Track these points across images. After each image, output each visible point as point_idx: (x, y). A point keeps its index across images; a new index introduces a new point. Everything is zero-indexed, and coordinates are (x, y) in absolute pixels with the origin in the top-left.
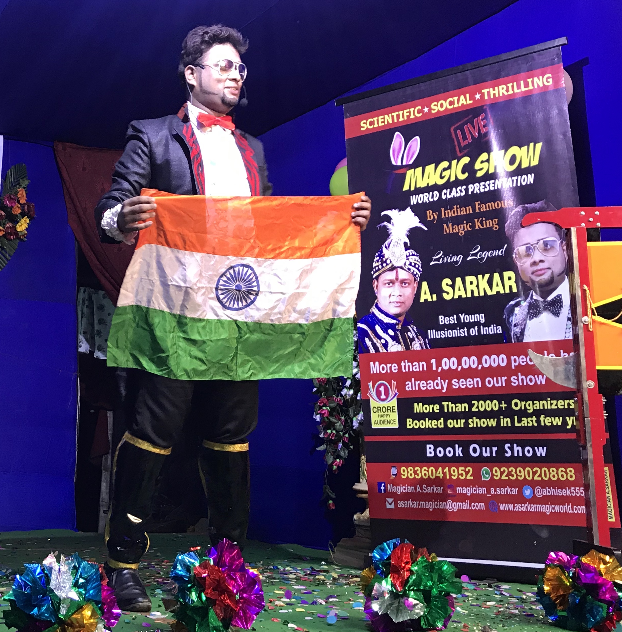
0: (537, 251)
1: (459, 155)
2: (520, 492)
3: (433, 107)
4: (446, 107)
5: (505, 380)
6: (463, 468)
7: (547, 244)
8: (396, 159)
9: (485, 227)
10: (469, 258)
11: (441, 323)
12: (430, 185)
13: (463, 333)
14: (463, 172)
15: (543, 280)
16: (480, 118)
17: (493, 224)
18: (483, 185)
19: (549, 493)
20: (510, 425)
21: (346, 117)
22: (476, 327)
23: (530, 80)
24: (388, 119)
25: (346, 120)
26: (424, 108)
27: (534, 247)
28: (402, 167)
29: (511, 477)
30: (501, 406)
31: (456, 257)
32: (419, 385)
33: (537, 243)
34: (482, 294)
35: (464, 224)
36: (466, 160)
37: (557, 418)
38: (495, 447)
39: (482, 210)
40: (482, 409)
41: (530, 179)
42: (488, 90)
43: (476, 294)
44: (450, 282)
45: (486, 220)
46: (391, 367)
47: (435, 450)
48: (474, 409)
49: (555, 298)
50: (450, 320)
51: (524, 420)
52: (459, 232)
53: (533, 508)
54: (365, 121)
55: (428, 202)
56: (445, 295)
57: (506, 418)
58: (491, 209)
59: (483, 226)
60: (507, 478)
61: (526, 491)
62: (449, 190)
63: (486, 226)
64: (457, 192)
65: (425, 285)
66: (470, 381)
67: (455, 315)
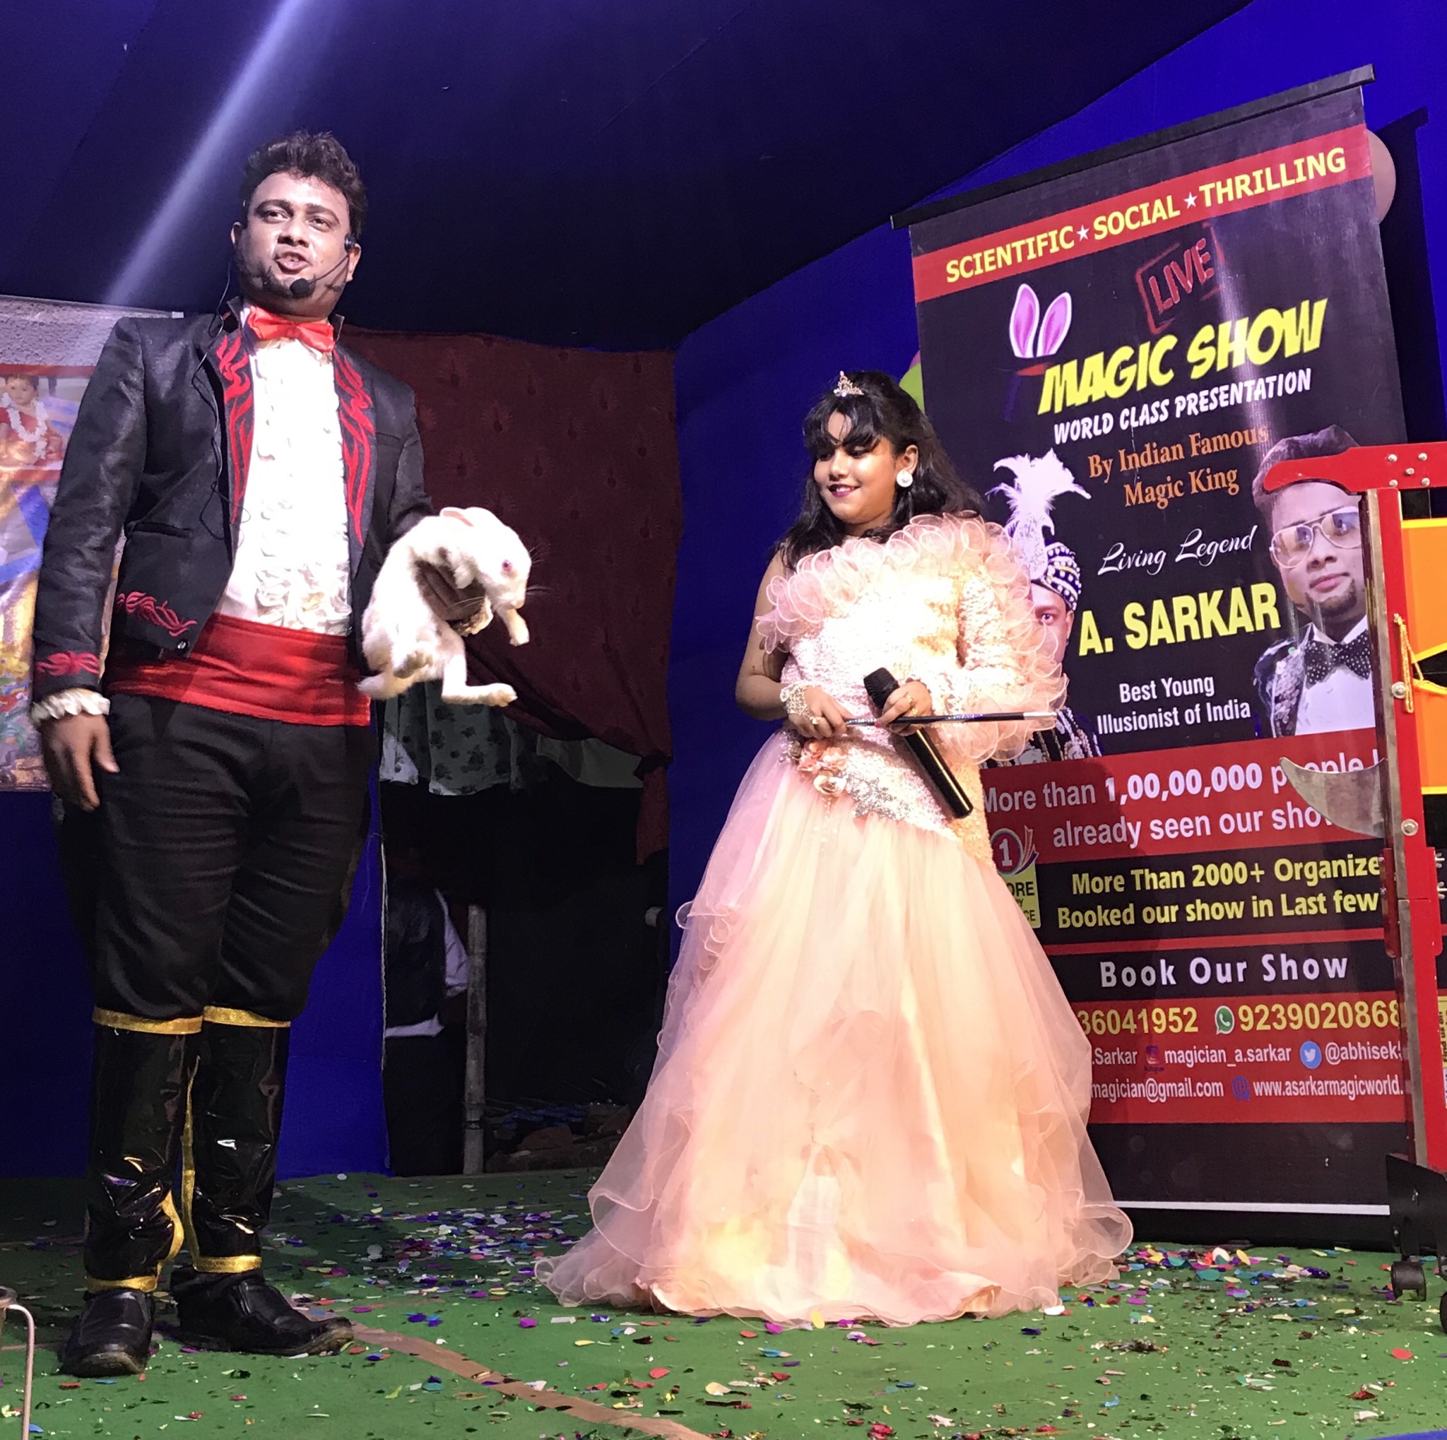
0: (1319, 538)
1: (1155, 331)
2: (1295, 1055)
3: (1097, 226)
4: (1125, 227)
5: (1260, 818)
6: (1177, 1010)
7: (1341, 522)
8: (1021, 343)
9: (1210, 487)
10: (1179, 558)
11: (1123, 700)
12: (1094, 399)
13: (1169, 719)
14: (1163, 370)
15: (1334, 600)
16: (1197, 248)
17: (1227, 481)
18: (1206, 397)
19: (1354, 1054)
20: (1271, 914)
21: (918, 254)
22: (1197, 706)
23: (1298, 163)
24: (1004, 255)
25: (914, 260)
26: (1080, 230)
27: (1314, 529)
28: (1035, 361)
29: (1275, 1024)
30: (1252, 873)
31: (1152, 555)
32: (1081, 834)
33: (1320, 521)
34: (1208, 634)
35: (1167, 482)
36: (1168, 342)
37: (1367, 896)
38: (1242, 962)
39: (1204, 452)
40: (1213, 883)
41: (1303, 380)
42: (1212, 185)
43: (1195, 636)
44: (1140, 611)
45: (1212, 473)
46: (1021, 799)
47: (1118, 974)
48: (1197, 883)
49: (1359, 637)
50: (1142, 694)
51: (1300, 903)
52: (1157, 501)
53: (1322, 1087)
54: (955, 262)
55: (1090, 436)
56: (1130, 639)
57: (1264, 899)
58: (1222, 448)
59: (1206, 485)
60: (1268, 1027)
61: (1307, 1054)
62: (1134, 409)
63: (1214, 485)
64: (1151, 414)
65: (1088, 618)
66: (1186, 823)
67: (1153, 682)
